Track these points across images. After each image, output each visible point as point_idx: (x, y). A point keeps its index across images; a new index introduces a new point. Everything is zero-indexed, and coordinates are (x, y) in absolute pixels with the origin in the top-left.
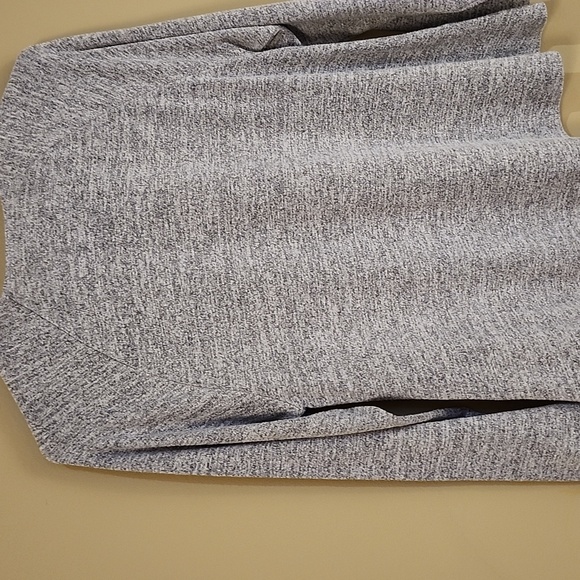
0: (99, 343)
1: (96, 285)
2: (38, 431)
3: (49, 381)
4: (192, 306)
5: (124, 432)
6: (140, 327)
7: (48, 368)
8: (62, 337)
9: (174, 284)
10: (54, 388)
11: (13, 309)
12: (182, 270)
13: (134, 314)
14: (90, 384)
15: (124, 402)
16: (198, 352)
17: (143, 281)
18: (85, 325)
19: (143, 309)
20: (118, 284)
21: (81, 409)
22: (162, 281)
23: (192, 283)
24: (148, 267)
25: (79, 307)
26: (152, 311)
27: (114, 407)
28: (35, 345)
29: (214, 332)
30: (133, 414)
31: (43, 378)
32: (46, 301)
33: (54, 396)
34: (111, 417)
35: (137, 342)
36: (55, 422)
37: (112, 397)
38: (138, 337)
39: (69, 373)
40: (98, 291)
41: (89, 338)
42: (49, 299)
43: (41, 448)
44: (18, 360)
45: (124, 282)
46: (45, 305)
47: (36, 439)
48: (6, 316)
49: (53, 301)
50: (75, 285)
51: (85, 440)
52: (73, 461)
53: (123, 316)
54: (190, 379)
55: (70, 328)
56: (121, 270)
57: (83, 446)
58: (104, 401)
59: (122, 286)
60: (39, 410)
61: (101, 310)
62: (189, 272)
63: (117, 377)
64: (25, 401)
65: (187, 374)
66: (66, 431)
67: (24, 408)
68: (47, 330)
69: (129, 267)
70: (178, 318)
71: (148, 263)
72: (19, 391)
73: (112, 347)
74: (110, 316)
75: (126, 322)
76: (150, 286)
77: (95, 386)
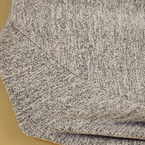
0: (65, 62)
1: (66, 25)
2: (19, 113)
3: (30, 81)
4: (124, 47)
5: (74, 121)
6: (91, 55)
7: (31, 73)
8: (42, 55)
9: (114, 32)
10: (33, 86)
11: (13, 32)
12: (120, 24)
13: (88, 46)
14: (56, 87)
15: (77, 101)
16: (125, 77)
17: (95, 27)
18: (57, 49)
19: (94, 44)
20: (80, 27)
21: (49, 102)
22: (107, 29)
23: (126, 33)
24: (99, 19)
25: (54, 37)
26: (99, 46)
27: (70, 104)
28: (24, 57)
29: (136, 65)
30: (83, 111)
31: (27, 79)
32: (34, 30)
33: (33, 91)
34: (68, 110)
35: (88, 65)
36: (31, 108)
37: (69, 97)
38: (89, 61)
39: (44, 78)
40: (67, 29)
41: (59, 57)
42: (36, 30)
43: (20, 125)
44: (12, 65)
45: (83, 26)
46: (33, 33)
47: (17, 118)
48: (8, 36)
49: (39, 31)
50: (53, 23)
51: (49, 123)
52: (39, 136)
53: (82, 47)
54: (121, 93)
55: (48, 49)
56: (82, 19)
57: (48, 127)
58: (64, 100)
59: (82, 28)
60: (22, 99)
61: (68, 41)
62: (124, 26)
63: (74, 85)
64: (13, 92)
65: (118, 89)
66: (37, 115)
67: (12, 96)
68: (33, 48)
69: (87, 17)
70: (115, 54)
71: (99, 16)
72: (11, 85)
73: (73, 65)
74: (73, 46)
75: (83, 51)
76: (100, 30)
77: (60, 89)
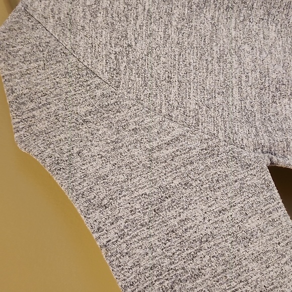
0: (90, 61)
1: (99, 15)
2: (17, 120)
3: (39, 81)
4: (177, 53)
6: (127, 57)
7: (41, 71)
8: (59, 49)
9: (165, 32)
10: (42, 89)
11: (24, 18)
12: (174, 23)
13: (125, 45)
14: (73, 93)
15: (99, 115)
16: (174, 90)
17: (139, 22)
18: (81, 43)
19: (133, 44)
20: (117, 19)
21: (60, 112)
22: (155, 27)
23: (181, 36)
24: (146, 13)
25: (80, 27)
26: (141, 47)
27: (89, 117)
28: (34, 50)
29: (192, 77)
30: (105, 130)
31: (34, 78)
32: (53, 17)
33: (40, 95)
34: (85, 126)
35: (122, 68)
36: (34, 116)
37: (90, 108)
38: (124, 64)
39: (57, 80)
40: (100, 19)
41: (82, 54)
42: (56, 17)
43: (16, 135)
44: (17, 58)
45: (122, 19)
46: (52, 20)
47: (14, 126)
48: (17, 22)
49: (59, 18)
50: (81, 9)
51: (55, 139)
53: (116, 45)
54: (163, 111)
55: (68, 43)
56: (122, 9)
58: (82, 110)
59: (120, 21)
60: (23, 103)
61: (98, 35)
62: (179, 26)
63: (99, 93)
64: (13, 92)
65: (161, 104)
66: (41, 126)
67: (11, 98)
68: (48, 40)
69: (130, 8)
70: (162, 59)
71: (147, 8)
72: (11, 83)
73: (100, 67)
74: (104, 42)
75: (117, 50)
76: (144, 28)
77: (78, 96)
